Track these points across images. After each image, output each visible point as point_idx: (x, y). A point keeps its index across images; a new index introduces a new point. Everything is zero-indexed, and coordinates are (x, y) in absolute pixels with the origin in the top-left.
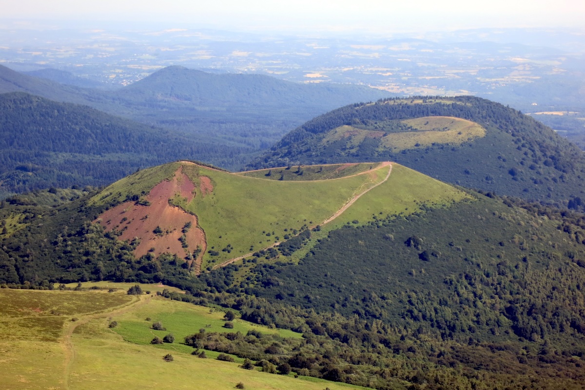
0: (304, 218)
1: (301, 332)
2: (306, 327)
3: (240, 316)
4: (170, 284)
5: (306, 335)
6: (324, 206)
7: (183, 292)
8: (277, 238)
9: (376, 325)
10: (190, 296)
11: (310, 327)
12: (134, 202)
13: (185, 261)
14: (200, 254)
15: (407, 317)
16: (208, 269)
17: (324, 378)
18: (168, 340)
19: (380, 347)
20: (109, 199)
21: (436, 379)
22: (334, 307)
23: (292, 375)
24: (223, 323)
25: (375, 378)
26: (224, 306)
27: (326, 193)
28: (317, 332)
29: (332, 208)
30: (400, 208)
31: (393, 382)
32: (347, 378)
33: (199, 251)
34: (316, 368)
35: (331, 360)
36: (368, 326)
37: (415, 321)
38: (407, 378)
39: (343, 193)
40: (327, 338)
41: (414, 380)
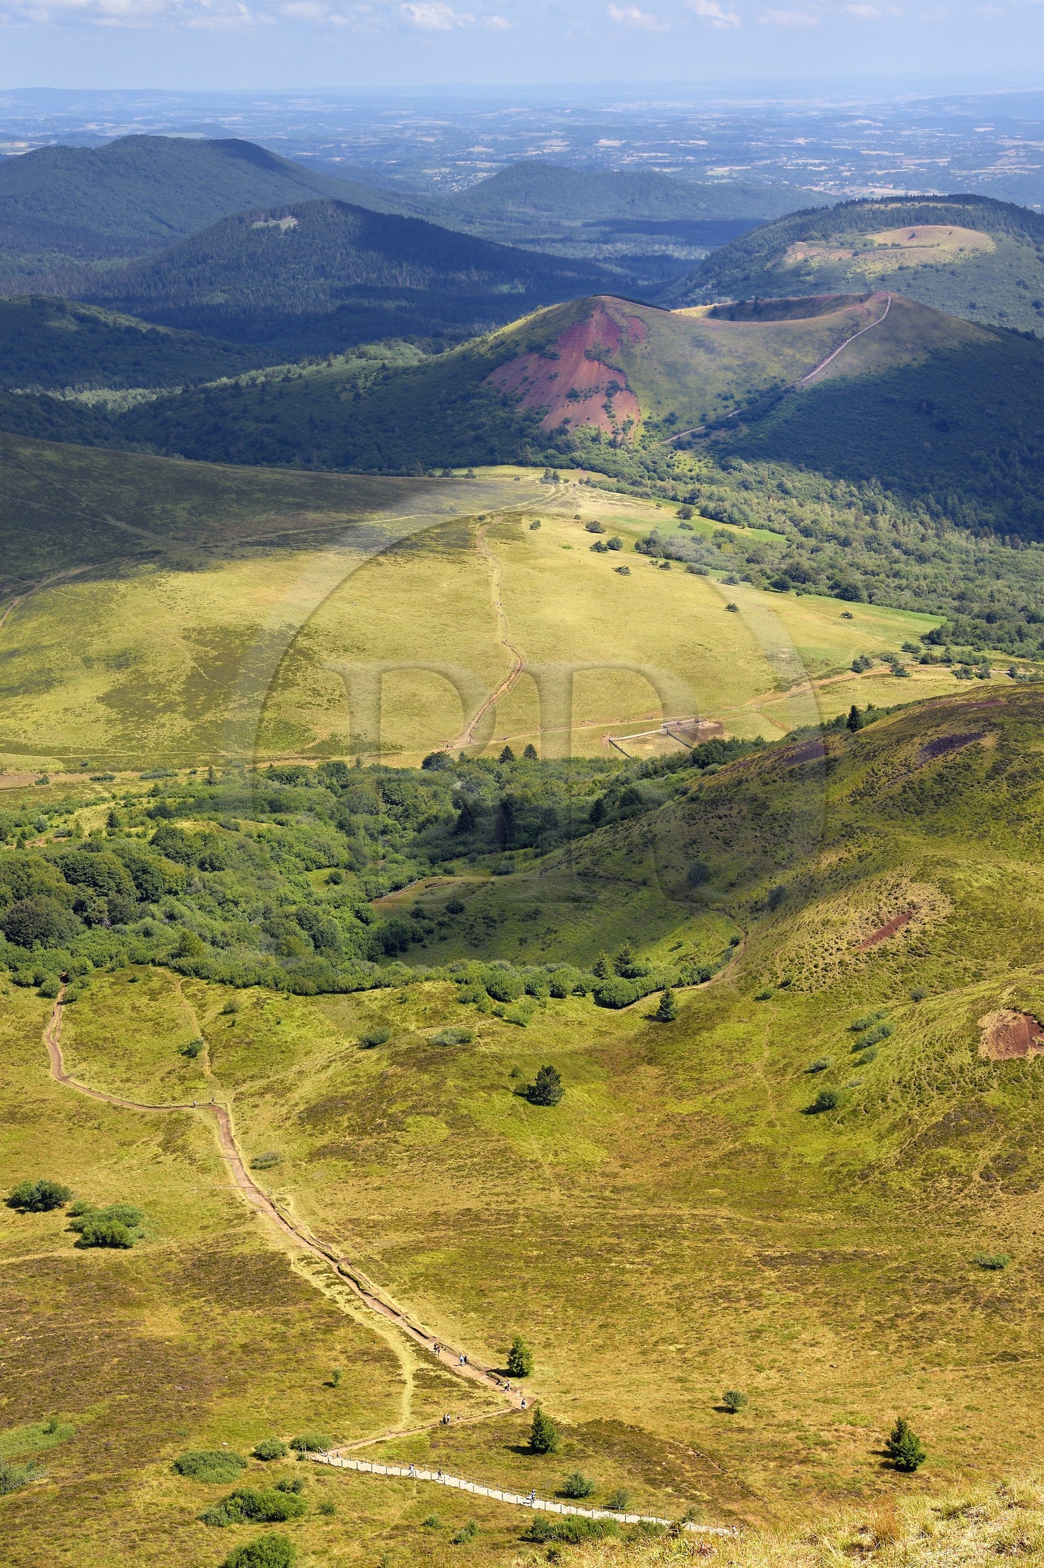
0: (773, 374)
1: (783, 533)
2: (789, 527)
3: (697, 512)
4: (592, 469)
5: (791, 537)
6: (798, 356)
7: (614, 480)
8: (738, 403)
9: (883, 522)
10: (624, 485)
11: (795, 526)
12: (535, 356)
13: (612, 436)
14: (633, 428)
15: (921, 511)
16: (644, 448)
17: (836, 596)
18: (613, 546)
19: (896, 553)
20: (502, 350)
21: (992, 596)
22: (818, 498)
23: (793, 592)
24: (679, 522)
25: (907, 595)
26: (674, 499)
27: (800, 338)
28: (806, 532)
29: (809, 360)
30: (906, 358)
31: (932, 601)
32: (870, 596)
33: (631, 422)
34: (824, 583)
35: (841, 571)
36: (873, 524)
37: (932, 518)
38: (950, 596)
39: (825, 338)
40: (821, 541)
41: (961, 597)
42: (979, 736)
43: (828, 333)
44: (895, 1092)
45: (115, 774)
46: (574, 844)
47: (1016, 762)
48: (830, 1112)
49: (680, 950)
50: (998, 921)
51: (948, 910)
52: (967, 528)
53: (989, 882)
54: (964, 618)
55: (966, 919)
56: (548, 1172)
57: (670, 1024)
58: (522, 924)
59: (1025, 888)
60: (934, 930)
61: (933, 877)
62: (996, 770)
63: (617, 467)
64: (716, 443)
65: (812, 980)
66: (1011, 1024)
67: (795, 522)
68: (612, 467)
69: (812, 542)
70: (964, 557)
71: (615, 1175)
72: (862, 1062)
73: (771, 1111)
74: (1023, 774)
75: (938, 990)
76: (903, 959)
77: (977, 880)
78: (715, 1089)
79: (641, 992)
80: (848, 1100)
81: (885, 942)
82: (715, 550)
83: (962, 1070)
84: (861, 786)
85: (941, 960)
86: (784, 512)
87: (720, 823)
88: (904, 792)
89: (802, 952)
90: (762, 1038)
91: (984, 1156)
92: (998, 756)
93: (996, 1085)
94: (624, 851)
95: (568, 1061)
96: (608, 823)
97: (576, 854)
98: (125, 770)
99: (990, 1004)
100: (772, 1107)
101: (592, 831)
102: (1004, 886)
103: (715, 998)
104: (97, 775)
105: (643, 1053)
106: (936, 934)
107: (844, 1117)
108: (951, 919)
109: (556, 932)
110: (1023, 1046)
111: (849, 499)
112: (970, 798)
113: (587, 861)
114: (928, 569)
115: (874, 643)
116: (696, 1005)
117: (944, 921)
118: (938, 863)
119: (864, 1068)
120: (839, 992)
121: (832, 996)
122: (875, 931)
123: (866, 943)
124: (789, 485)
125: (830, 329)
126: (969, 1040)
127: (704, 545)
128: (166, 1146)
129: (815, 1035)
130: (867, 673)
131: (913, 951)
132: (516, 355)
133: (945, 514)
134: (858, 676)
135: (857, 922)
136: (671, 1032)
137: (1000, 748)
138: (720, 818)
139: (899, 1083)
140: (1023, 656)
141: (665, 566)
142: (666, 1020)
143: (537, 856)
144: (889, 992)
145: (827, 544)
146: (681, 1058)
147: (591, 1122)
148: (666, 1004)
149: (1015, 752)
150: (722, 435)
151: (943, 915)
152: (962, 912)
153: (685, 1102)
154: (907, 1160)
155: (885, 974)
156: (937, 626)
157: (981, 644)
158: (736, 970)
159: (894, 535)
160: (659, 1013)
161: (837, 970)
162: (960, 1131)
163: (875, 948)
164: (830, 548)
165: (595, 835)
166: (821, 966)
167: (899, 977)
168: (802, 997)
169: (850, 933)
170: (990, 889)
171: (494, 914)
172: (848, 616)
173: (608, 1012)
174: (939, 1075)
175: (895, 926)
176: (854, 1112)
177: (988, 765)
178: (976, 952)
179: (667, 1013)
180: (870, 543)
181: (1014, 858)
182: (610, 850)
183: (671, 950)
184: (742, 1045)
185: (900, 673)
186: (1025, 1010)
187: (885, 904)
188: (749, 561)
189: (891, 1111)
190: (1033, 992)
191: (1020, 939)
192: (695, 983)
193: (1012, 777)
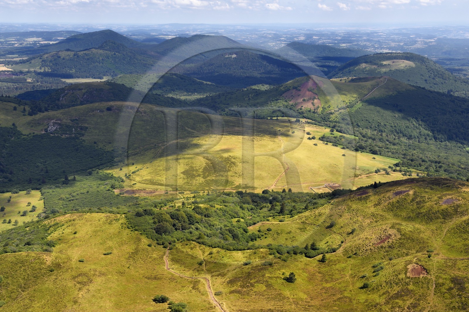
1: (357, 136)
2: (359, 135)
3: (335, 130)
4: (309, 119)
5: (360, 138)
6: (363, 92)
7: (314, 122)
8: (347, 103)
9: (384, 134)
10: (316, 123)
12: (295, 90)
13: (314, 110)
14: (319, 108)
15: (394, 132)
16: (322, 114)
17: (371, 153)
18: (313, 138)
19: (387, 142)
20: (286, 88)
21: (413, 155)
22: (367, 128)
23: (360, 152)
24: (330, 133)
25: (390, 153)
26: (329, 127)
27: (363, 87)
28: (364, 137)
29: (366, 93)
30: (391, 93)
31: (397, 155)
32: (380, 154)
33: (319, 107)
34: (368, 149)
35: (373, 147)
36: (381, 135)
37: (397, 134)
38: (402, 154)
39: (370, 87)
40: (368, 139)
41: (404, 155)
42: (408, 191)
43: (371, 86)
44: (384, 284)
45: (184, 192)
46: (300, 215)
47: (418, 198)
48: (367, 289)
49: (328, 243)
50: (413, 240)
51: (399, 236)
52: (406, 137)
53: (411, 229)
54: (405, 160)
55: (404, 239)
56: (291, 300)
57: (324, 263)
58: (286, 235)
59: (420, 232)
60: (395, 242)
61: (395, 228)
62: (413, 200)
63: (315, 118)
64: (341, 113)
65: (362, 253)
66: (416, 268)
67: (361, 134)
68: (314, 118)
69: (365, 139)
70: (405, 144)
71: (309, 302)
72: (375, 276)
73: (351, 287)
74: (420, 201)
75: (396, 258)
76: (387, 249)
77: (407, 229)
78: (336, 281)
79: (317, 254)
80: (371, 286)
81: (382, 244)
82: (340, 140)
83: (402, 279)
84: (377, 203)
85: (397, 250)
86: (358, 131)
87: (339, 211)
88: (388, 205)
89: (360, 246)
90: (349, 268)
91: (408, 303)
92: (414, 197)
93: (411, 284)
94: (314, 217)
95: (297, 271)
96: (309, 209)
97: (301, 217)
98: (187, 191)
99: (410, 262)
100: (351, 286)
101: (305, 211)
102: (414, 231)
103: (337, 257)
104: (180, 192)
105: (317, 270)
106: (396, 242)
107: (370, 290)
108: (400, 239)
109: (295, 237)
110: (419, 274)
111: (375, 128)
112: (406, 207)
113: (304, 219)
114: (396, 147)
115: (381, 166)
116: (331, 258)
117: (398, 239)
118: (397, 224)
119: (376, 277)
120: (370, 257)
121: (368, 258)
122: (379, 241)
123: (377, 244)
124: (360, 124)
125: (371, 85)
126: (404, 271)
127: (337, 139)
128: (193, 288)
129: (363, 268)
130: (379, 173)
131: (390, 247)
132: (290, 89)
133: (401, 133)
134: (377, 174)
135: (375, 239)
136: (325, 265)
137: (414, 194)
138: (339, 209)
139: (385, 282)
140: (421, 171)
141: (327, 144)
142: (324, 262)
143: (291, 217)
144: (383, 257)
145: (369, 140)
146: (327, 272)
147: (303, 288)
148: (324, 257)
149: (418, 196)
150: (342, 111)
151: (398, 238)
152: (403, 237)
153: (328, 284)
154: (387, 303)
155: (382, 253)
156: (398, 162)
157: (410, 167)
158: (342, 249)
159: (387, 138)
160: (321, 260)
161: (369, 251)
162: (402, 296)
163: (380, 246)
164: (370, 141)
165: (306, 212)
166: (365, 249)
167: (386, 254)
168: (360, 257)
169: (373, 241)
170: (411, 231)
171: (279, 232)
172: (374, 158)
173: (308, 259)
174: (396, 280)
175: (385, 240)
176: (373, 289)
177: (411, 198)
178: (407, 248)
179: (324, 260)
180: (381, 140)
181: (417, 223)
182: (310, 216)
183: (325, 243)
184: (343, 269)
185: (388, 174)
186: (420, 264)
187: (382, 234)
188: (348, 143)
189: (383, 289)
190: (422, 259)
191: (419, 245)
192: (331, 252)
193: (417, 202)
